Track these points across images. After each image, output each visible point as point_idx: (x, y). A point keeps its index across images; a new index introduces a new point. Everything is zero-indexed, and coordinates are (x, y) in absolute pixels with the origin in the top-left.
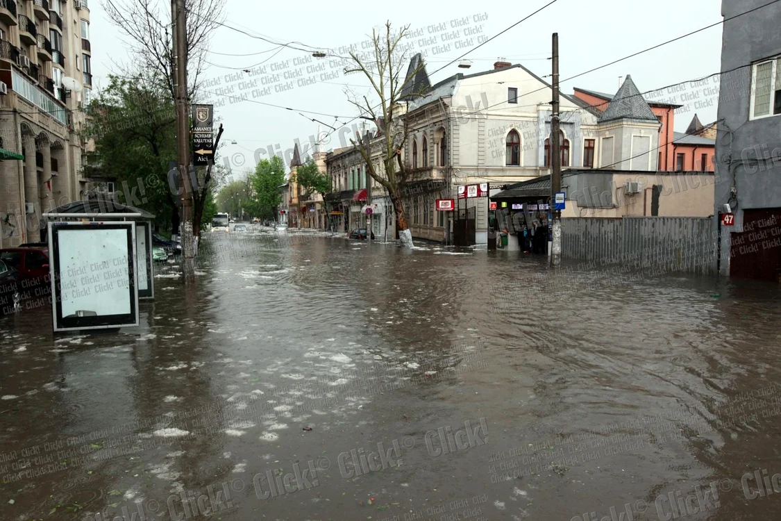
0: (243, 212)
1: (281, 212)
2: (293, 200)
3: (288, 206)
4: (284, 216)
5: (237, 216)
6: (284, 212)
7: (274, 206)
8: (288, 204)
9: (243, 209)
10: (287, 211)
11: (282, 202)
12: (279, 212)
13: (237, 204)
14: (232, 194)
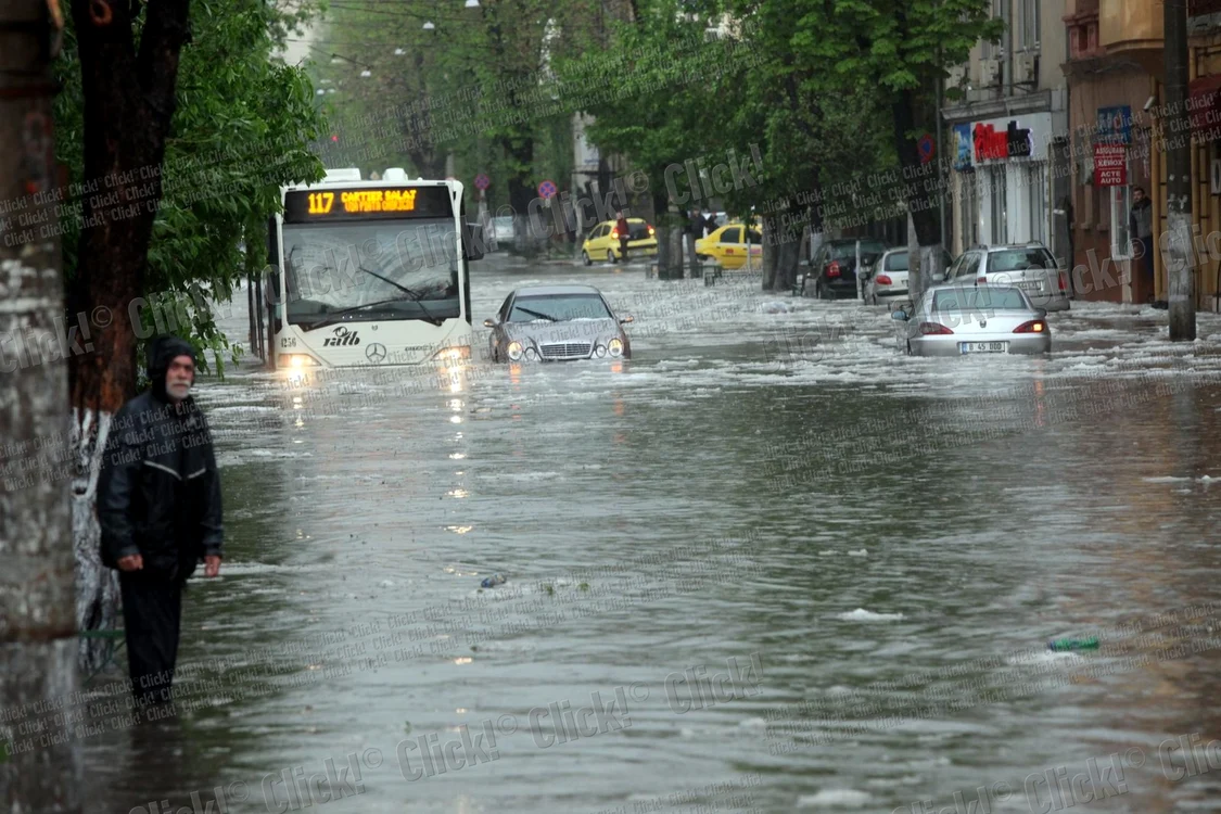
0: (585, 155)
1: (985, 139)
4: (1016, 184)
5: (520, 200)
6: (1017, 140)
7: (900, 78)
8: (1055, 48)
9: (582, 122)
10: (1040, 130)
11: (994, 34)
12: (963, 144)
13: (525, 73)
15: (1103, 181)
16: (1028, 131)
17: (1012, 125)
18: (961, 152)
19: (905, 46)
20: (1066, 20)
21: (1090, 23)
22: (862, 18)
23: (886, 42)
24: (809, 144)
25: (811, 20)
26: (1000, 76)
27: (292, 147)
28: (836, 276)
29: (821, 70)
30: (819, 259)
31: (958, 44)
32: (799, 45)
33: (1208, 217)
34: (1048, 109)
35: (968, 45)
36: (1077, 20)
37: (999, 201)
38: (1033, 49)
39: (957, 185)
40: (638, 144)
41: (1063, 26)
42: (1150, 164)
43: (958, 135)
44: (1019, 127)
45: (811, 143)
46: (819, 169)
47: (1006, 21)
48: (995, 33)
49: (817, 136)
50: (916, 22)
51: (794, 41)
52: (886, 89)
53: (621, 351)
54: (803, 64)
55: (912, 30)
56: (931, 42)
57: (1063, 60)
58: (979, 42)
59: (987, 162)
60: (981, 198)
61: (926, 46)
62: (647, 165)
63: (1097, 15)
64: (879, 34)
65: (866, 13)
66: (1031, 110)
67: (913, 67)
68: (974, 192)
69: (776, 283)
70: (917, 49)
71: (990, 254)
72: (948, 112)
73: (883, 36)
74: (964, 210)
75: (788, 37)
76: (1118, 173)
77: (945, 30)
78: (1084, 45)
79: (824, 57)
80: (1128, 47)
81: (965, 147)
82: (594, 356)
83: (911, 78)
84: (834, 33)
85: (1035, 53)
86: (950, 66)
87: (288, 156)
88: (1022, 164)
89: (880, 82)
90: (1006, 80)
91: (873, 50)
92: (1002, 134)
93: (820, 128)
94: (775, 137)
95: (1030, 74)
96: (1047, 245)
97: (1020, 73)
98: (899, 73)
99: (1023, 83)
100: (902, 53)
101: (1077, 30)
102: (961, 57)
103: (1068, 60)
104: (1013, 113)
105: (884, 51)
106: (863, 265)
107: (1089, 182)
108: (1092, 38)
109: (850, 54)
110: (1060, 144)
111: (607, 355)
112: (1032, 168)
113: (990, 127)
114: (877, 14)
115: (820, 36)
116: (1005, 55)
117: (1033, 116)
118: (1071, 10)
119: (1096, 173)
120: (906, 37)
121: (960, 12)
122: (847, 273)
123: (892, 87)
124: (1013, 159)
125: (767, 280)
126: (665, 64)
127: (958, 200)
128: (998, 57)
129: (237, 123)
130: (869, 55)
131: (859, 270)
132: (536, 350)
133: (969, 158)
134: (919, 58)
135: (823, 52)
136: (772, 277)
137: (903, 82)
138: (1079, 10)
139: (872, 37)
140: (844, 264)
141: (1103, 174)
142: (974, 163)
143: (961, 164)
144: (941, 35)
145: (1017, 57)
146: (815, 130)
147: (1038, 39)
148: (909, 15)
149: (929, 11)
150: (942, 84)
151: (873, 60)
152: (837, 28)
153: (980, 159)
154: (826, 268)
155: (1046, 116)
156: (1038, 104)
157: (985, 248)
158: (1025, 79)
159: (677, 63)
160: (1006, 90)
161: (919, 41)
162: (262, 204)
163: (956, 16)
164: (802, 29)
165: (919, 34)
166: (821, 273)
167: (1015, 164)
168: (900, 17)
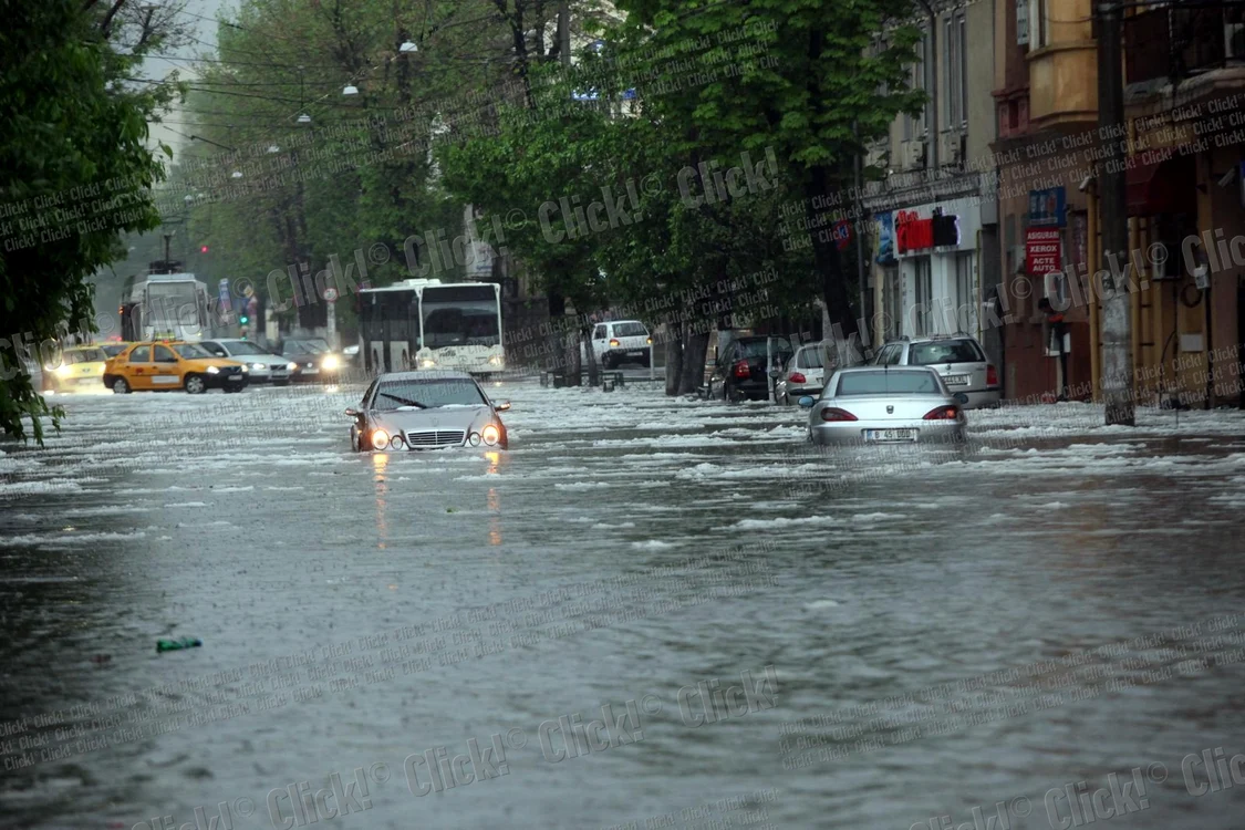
0: (477, 261)
1: (908, 228)
2: (1041, 76)
3: (981, 157)
4: (941, 275)
6: (943, 230)
7: (813, 154)
8: (983, 124)
10: (968, 218)
11: (913, 109)
12: (884, 234)
13: (411, 170)
14: (349, 58)
15: (1035, 269)
16: (954, 218)
17: (937, 212)
18: (882, 243)
19: (818, 121)
20: (995, 96)
21: (1020, 98)
22: (772, 89)
23: (797, 115)
24: (715, 231)
25: (715, 91)
26: (924, 159)
27: (123, 191)
28: (744, 377)
29: (728, 146)
30: (727, 359)
31: (876, 118)
32: (702, 118)
33: (1149, 306)
34: (976, 192)
35: (887, 118)
36: (1006, 95)
37: (924, 293)
38: (960, 129)
39: (879, 280)
40: (531, 239)
41: (992, 102)
42: (1086, 252)
43: (879, 225)
44: (944, 213)
45: (717, 230)
46: (727, 261)
47: (931, 95)
48: (916, 106)
49: (725, 222)
50: (830, 94)
51: (697, 113)
52: (797, 167)
53: (497, 439)
54: (707, 140)
55: (826, 103)
56: (847, 116)
57: (992, 139)
58: (900, 116)
59: (911, 253)
60: (904, 294)
61: (842, 120)
62: (542, 262)
63: (1028, 89)
64: (790, 105)
65: (774, 84)
66: (959, 195)
67: (826, 143)
68: (896, 288)
69: (681, 388)
70: (831, 124)
71: (912, 345)
72: (868, 200)
73: (793, 109)
74: (886, 308)
75: (690, 110)
76: (1052, 260)
77: (862, 102)
78: (1014, 123)
79: (729, 132)
80: (1061, 120)
81: (886, 238)
82: (468, 444)
83: (825, 153)
84: (742, 105)
85: (962, 133)
86: (868, 141)
87: (116, 201)
88: (948, 255)
89: (791, 158)
90: (930, 162)
91: (783, 124)
92: (926, 221)
93: (728, 214)
94: (680, 228)
95: (956, 155)
96: (975, 336)
97: (946, 153)
98: (811, 149)
99: (949, 165)
100: (816, 128)
101: (1007, 106)
102: (881, 131)
103: (997, 139)
104: (938, 199)
105: (795, 125)
106: (775, 364)
107: (1020, 272)
108: (1023, 114)
109: (759, 129)
110: (989, 231)
111: (482, 444)
112: (960, 258)
113: (914, 214)
114: (787, 84)
115: (725, 110)
116: (930, 136)
117: (959, 201)
118: (1001, 84)
119: (1028, 262)
120: (821, 110)
121: (878, 84)
122: (758, 373)
123: (804, 163)
124: (938, 248)
125: (671, 384)
126: (559, 148)
127: (880, 295)
128: (922, 138)
129: (40, 128)
130: (778, 129)
131: (769, 369)
132: (404, 440)
133: (891, 250)
134: (833, 133)
135: (728, 126)
136: (677, 380)
137: (816, 158)
138: (1009, 84)
139: (783, 109)
140: (754, 363)
141: (1036, 261)
142: (896, 255)
143: (882, 257)
144: (857, 108)
145: (942, 138)
146: (722, 215)
147: (965, 117)
148: (823, 87)
149: (844, 82)
150: (861, 162)
151: (783, 135)
152: (744, 100)
153: (902, 250)
154: (735, 369)
155: (974, 200)
156: (965, 188)
157: (907, 339)
158: (952, 160)
159: (572, 146)
160: (931, 174)
161: (834, 115)
162: (88, 254)
163: (874, 87)
164: (706, 101)
165: (834, 107)
166: (728, 375)
167: (940, 255)
168: (813, 88)
